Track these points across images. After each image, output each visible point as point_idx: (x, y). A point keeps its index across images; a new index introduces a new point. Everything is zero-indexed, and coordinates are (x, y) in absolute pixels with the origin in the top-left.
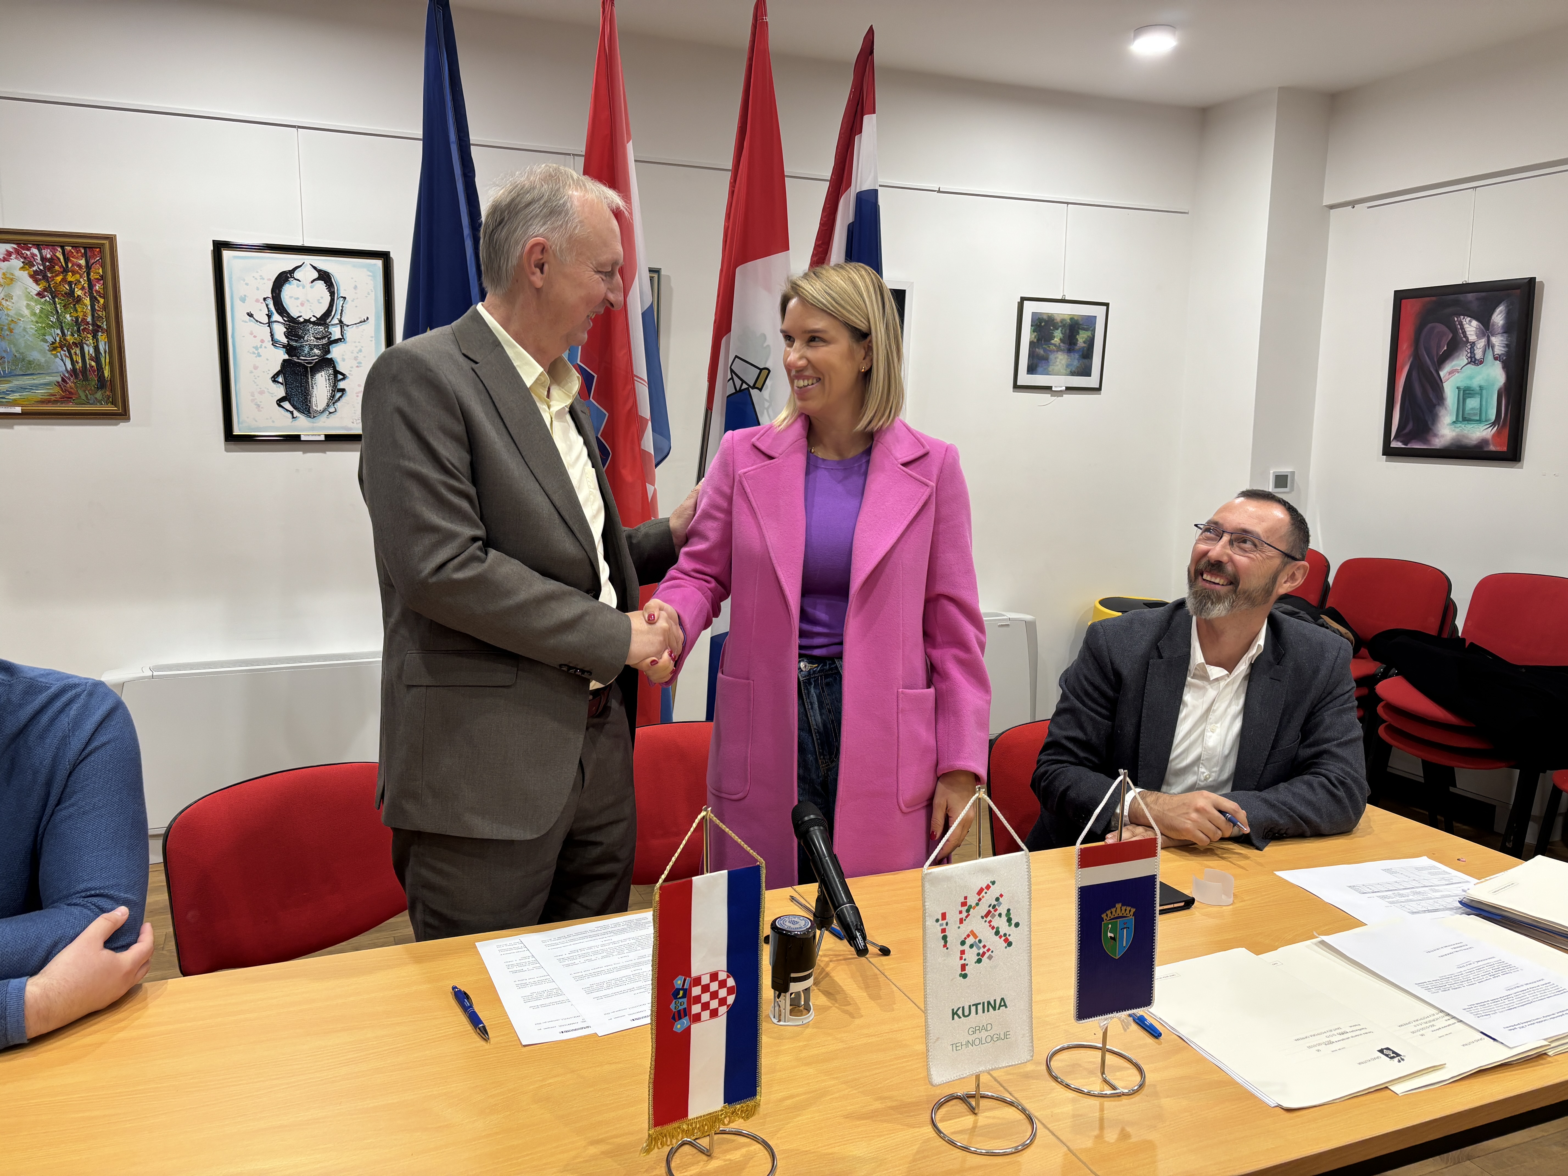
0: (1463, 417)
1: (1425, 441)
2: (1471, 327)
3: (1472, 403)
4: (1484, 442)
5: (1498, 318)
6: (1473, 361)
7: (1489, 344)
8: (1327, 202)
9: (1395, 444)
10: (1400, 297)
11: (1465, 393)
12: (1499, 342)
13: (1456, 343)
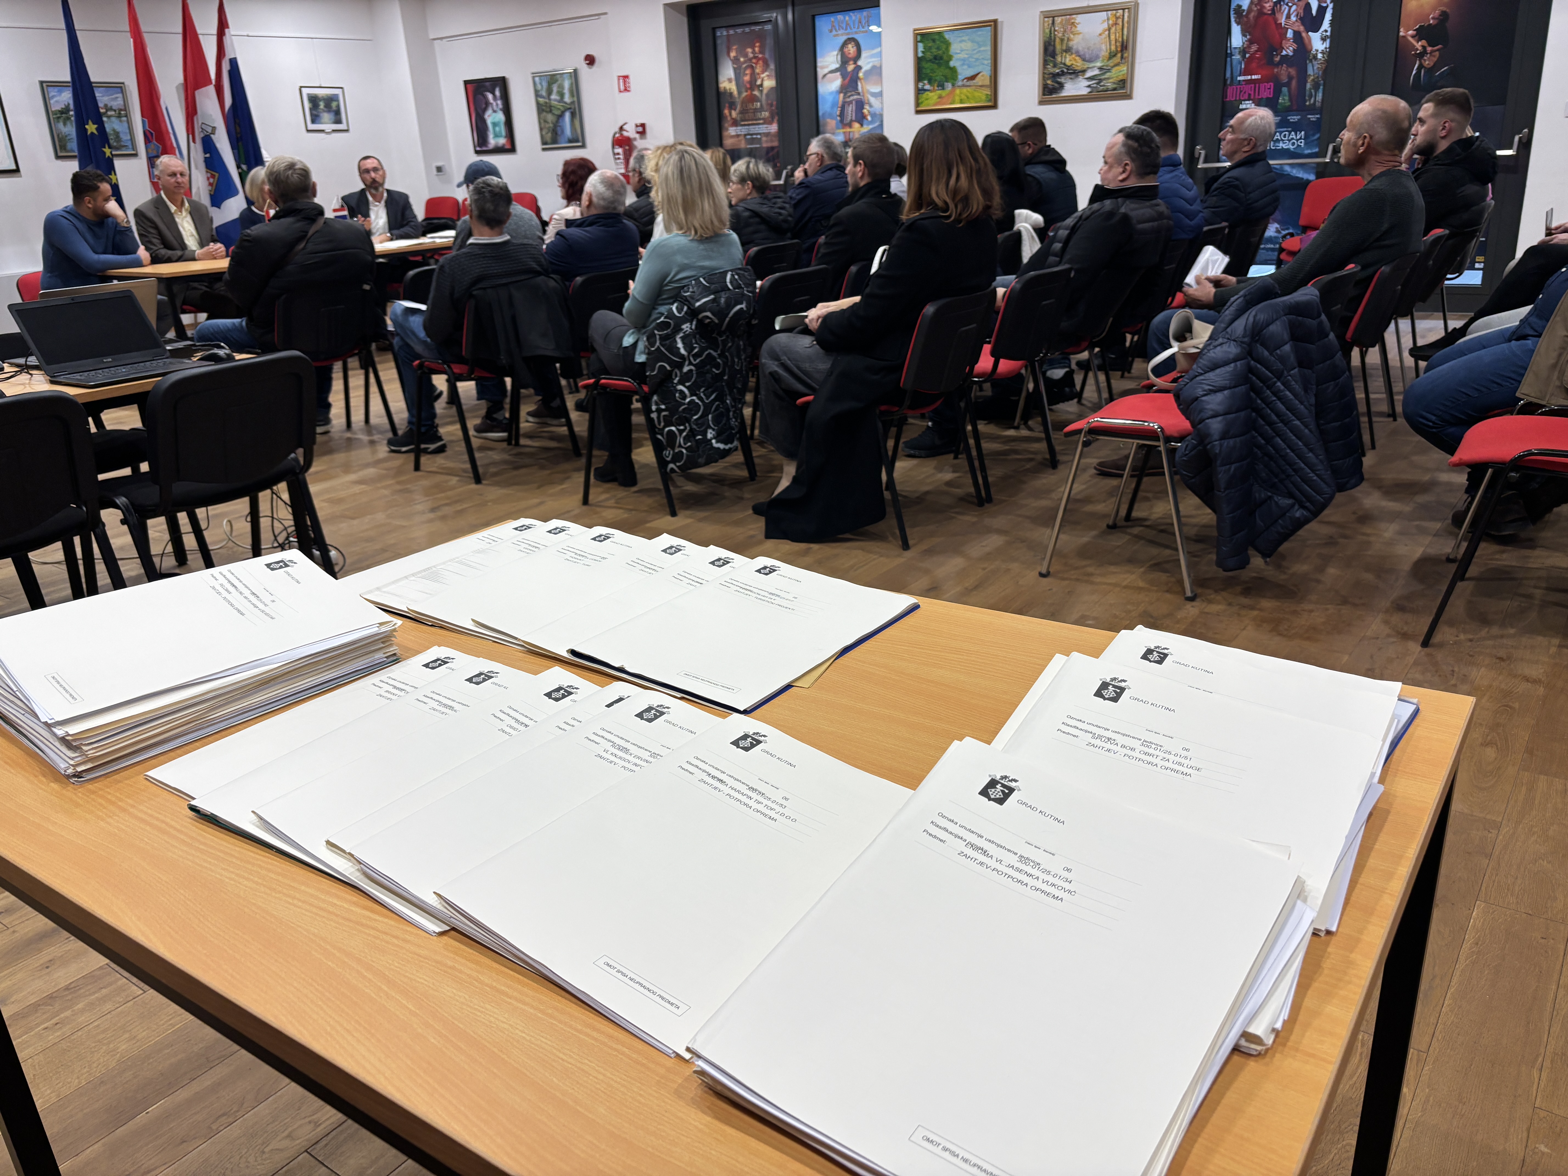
0: (496, 136)
1: (486, 146)
2: (490, 96)
3: (497, 129)
4: (504, 145)
5: (498, 93)
6: (495, 111)
7: (497, 105)
8: (432, 37)
9: (478, 149)
10: (466, 83)
11: (495, 124)
12: (499, 102)
13: (487, 104)
